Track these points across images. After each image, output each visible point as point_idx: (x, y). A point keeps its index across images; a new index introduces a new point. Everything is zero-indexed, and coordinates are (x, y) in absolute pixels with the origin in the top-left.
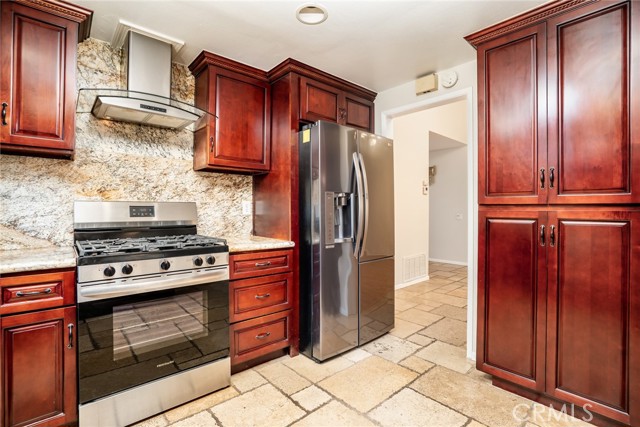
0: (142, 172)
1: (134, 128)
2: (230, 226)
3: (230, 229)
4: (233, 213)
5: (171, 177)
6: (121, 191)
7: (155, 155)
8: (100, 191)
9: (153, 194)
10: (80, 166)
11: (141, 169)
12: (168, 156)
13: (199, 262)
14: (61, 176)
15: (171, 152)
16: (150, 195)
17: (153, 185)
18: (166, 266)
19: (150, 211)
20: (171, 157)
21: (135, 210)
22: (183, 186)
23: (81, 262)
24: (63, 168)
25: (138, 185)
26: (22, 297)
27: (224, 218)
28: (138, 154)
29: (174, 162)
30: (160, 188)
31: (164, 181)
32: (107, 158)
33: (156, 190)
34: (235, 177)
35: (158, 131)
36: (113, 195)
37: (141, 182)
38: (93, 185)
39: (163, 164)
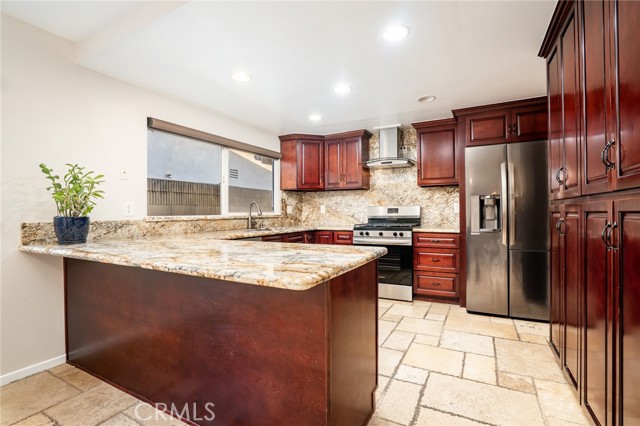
1: (391, 170)
2: (444, 220)
3: (445, 221)
4: (447, 211)
5: (409, 192)
6: (387, 201)
8: (379, 202)
10: (371, 191)
11: (394, 190)
12: (407, 181)
13: (395, 234)
15: (408, 179)
17: (400, 197)
18: (381, 234)
19: (396, 210)
20: (409, 181)
21: (390, 210)
23: (355, 229)
24: (367, 193)
25: (393, 198)
26: (342, 239)
27: (441, 214)
28: (393, 183)
29: (411, 184)
30: (404, 199)
31: (406, 195)
32: (381, 187)
33: (401, 200)
34: (448, 188)
35: (402, 170)
36: (383, 203)
37: (395, 196)
38: (376, 200)
39: (405, 186)
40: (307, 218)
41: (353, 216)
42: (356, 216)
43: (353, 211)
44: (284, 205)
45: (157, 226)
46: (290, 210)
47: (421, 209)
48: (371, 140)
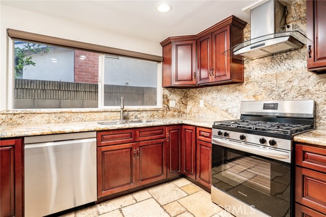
0: (275, 82)
1: (269, 57)
5: (296, 83)
6: (264, 95)
7: (283, 70)
8: (254, 96)
9: (282, 96)
10: (246, 85)
11: (274, 81)
12: (292, 69)
14: (239, 90)
15: (295, 65)
16: (280, 96)
17: (282, 89)
18: (242, 138)
19: (275, 106)
20: (295, 69)
21: (266, 107)
22: (306, 88)
23: (214, 127)
24: (240, 87)
25: (272, 91)
26: (203, 136)
28: (272, 72)
29: (298, 72)
30: (287, 91)
31: (290, 86)
32: (256, 79)
33: (284, 93)
35: (285, 54)
36: (259, 98)
37: (274, 89)
38: (251, 93)
39: (289, 75)
40: (190, 111)
41: (227, 111)
42: (230, 111)
43: (227, 105)
44: (166, 100)
45: (15, 117)
46: (172, 104)
47: (315, 104)
48: (245, 30)
